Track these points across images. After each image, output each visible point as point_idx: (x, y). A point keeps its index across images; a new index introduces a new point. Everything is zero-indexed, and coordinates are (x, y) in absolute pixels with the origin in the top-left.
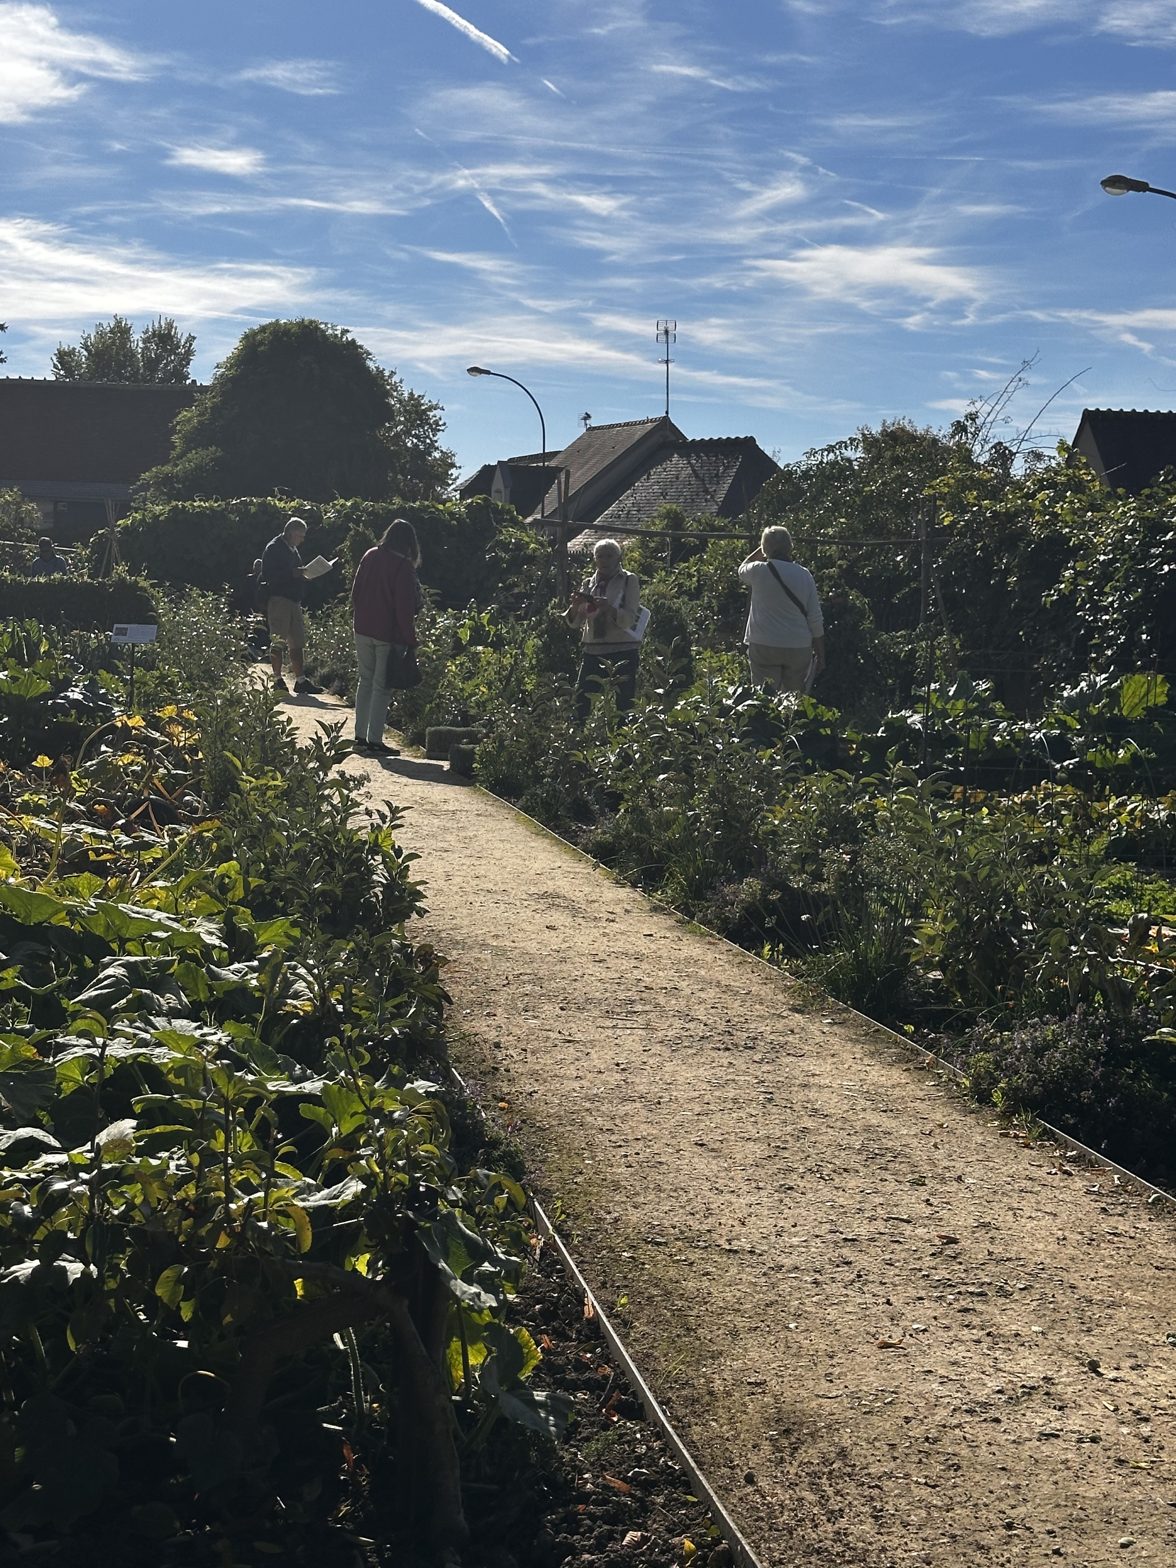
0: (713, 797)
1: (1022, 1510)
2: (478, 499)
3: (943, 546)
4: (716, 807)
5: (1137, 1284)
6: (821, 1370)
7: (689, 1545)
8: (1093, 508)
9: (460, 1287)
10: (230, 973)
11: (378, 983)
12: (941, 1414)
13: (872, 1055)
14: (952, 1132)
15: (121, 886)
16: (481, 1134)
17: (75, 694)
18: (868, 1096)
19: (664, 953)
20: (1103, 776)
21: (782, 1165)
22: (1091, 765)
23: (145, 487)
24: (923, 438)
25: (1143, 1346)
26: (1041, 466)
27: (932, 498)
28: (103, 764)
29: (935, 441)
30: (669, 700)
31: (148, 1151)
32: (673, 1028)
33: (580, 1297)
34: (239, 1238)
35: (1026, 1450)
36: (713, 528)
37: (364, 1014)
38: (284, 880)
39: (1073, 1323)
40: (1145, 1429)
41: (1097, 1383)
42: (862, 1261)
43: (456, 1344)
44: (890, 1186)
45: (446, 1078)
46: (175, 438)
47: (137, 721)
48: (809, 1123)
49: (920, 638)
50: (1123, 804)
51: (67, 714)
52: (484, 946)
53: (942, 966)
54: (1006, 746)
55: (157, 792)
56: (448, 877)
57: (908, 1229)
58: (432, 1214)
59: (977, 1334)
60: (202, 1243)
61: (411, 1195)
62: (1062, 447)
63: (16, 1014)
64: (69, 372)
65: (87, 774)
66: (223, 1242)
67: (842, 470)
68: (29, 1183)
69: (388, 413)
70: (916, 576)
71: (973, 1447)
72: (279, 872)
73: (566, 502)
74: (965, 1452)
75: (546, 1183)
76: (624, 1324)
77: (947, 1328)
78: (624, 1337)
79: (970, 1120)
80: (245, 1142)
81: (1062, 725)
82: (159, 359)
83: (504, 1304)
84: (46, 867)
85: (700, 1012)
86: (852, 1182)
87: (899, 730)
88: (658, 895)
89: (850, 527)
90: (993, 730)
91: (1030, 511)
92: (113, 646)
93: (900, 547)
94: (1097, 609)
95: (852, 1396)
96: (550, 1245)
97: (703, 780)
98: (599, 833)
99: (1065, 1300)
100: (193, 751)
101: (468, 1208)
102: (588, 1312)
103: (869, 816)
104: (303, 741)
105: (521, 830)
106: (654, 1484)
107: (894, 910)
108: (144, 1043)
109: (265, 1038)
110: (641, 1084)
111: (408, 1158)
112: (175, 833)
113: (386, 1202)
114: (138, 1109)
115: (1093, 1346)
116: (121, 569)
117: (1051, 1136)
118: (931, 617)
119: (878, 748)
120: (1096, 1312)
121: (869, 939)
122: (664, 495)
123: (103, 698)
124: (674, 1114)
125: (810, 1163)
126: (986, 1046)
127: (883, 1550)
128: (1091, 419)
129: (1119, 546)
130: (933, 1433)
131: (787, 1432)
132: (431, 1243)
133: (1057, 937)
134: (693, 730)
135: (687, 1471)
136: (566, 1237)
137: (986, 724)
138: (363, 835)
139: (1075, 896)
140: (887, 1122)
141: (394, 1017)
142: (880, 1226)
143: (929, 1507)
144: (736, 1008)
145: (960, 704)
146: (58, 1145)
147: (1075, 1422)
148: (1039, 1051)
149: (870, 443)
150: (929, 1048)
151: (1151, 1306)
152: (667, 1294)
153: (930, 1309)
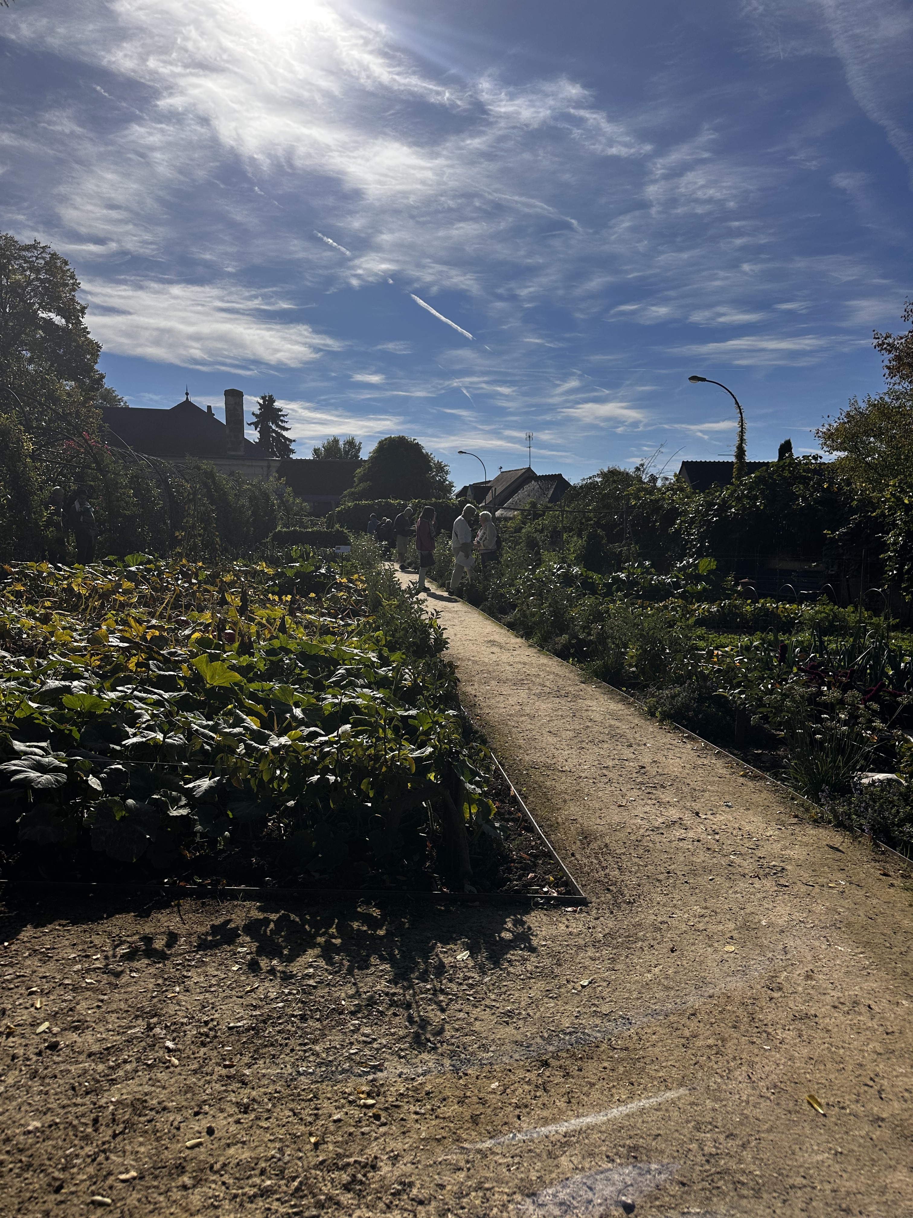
0: (550, 605)
1: (673, 867)
2: (462, 498)
3: (632, 512)
4: (551, 609)
5: (712, 783)
6: (597, 815)
7: (552, 878)
8: (687, 497)
9: (469, 786)
10: (382, 671)
11: (434, 675)
12: (642, 831)
13: (611, 699)
14: (641, 727)
15: (341, 640)
16: (471, 729)
17: (323, 571)
18: (609, 713)
19: (533, 662)
20: (692, 595)
21: (580, 739)
22: (688, 591)
23: (345, 496)
24: (623, 473)
25: (715, 806)
26: (668, 482)
27: (628, 495)
28: (333, 595)
29: (627, 474)
30: (533, 571)
31: (356, 736)
32: (537, 690)
33: (509, 788)
34: (389, 768)
35: (674, 845)
36: (548, 507)
37: (430, 686)
38: (400, 638)
39: (689, 797)
40: (717, 837)
41: (699, 820)
42: (610, 775)
43: (466, 805)
44: (620, 747)
45: (459, 710)
46: (355, 479)
47: (344, 580)
48: (589, 724)
49: (624, 546)
50: (700, 606)
51: (320, 578)
52: (469, 660)
53: (636, 666)
54: (656, 585)
55: (352, 605)
56: (455, 635)
57: (627, 763)
58: (458, 760)
59: (654, 802)
60: (376, 769)
61: (450, 752)
62: (675, 475)
63: (308, 687)
64: (318, 457)
65: (328, 599)
66: (384, 769)
67: (594, 486)
68: (315, 748)
69: (430, 469)
70: (622, 523)
71: (654, 843)
72: (397, 635)
73: (495, 498)
74: (651, 845)
75: (495, 746)
76: (525, 798)
77: (643, 799)
78: (525, 802)
79: (648, 723)
80: (390, 734)
81: (677, 577)
82: (349, 450)
83: (484, 792)
84: (315, 632)
85: (548, 683)
86: (605, 746)
87: (617, 580)
88: (531, 641)
89: (597, 506)
90: (652, 579)
91: (664, 499)
92: (335, 554)
93: (616, 513)
94: (689, 534)
95: (609, 824)
96: (497, 769)
97: (546, 599)
98: (509, 618)
99: (686, 789)
100: (364, 590)
101: (470, 757)
102: (512, 793)
103: (607, 612)
104: (404, 587)
105: (481, 617)
106: (538, 856)
107: (617, 646)
108: (353, 697)
109: (395, 695)
110: (527, 710)
111: (449, 739)
112: (359, 620)
113: (441, 755)
114: (351, 721)
115: (697, 806)
116: (337, 526)
117: (678, 729)
118: (627, 538)
119: (608, 586)
120: (697, 794)
121: (608, 656)
122: (529, 495)
123: (333, 572)
124: (540, 721)
125: (590, 739)
126: (653, 696)
127: (623, 881)
128: (685, 464)
129: (697, 511)
130: (639, 838)
131: (586, 837)
132: (458, 770)
133: (679, 656)
134: (542, 581)
135: (550, 851)
136: (503, 766)
137: (649, 577)
138: (427, 622)
139: (685, 641)
140: (617, 724)
141: (440, 687)
142: (617, 762)
143: (639, 865)
144: (561, 682)
145: (639, 570)
146: (323, 733)
147: (691, 834)
148: (673, 697)
149: (603, 475)
150: (632, 696)
151: (717, 792)
152: (540, 787)
153: (636, 792)
